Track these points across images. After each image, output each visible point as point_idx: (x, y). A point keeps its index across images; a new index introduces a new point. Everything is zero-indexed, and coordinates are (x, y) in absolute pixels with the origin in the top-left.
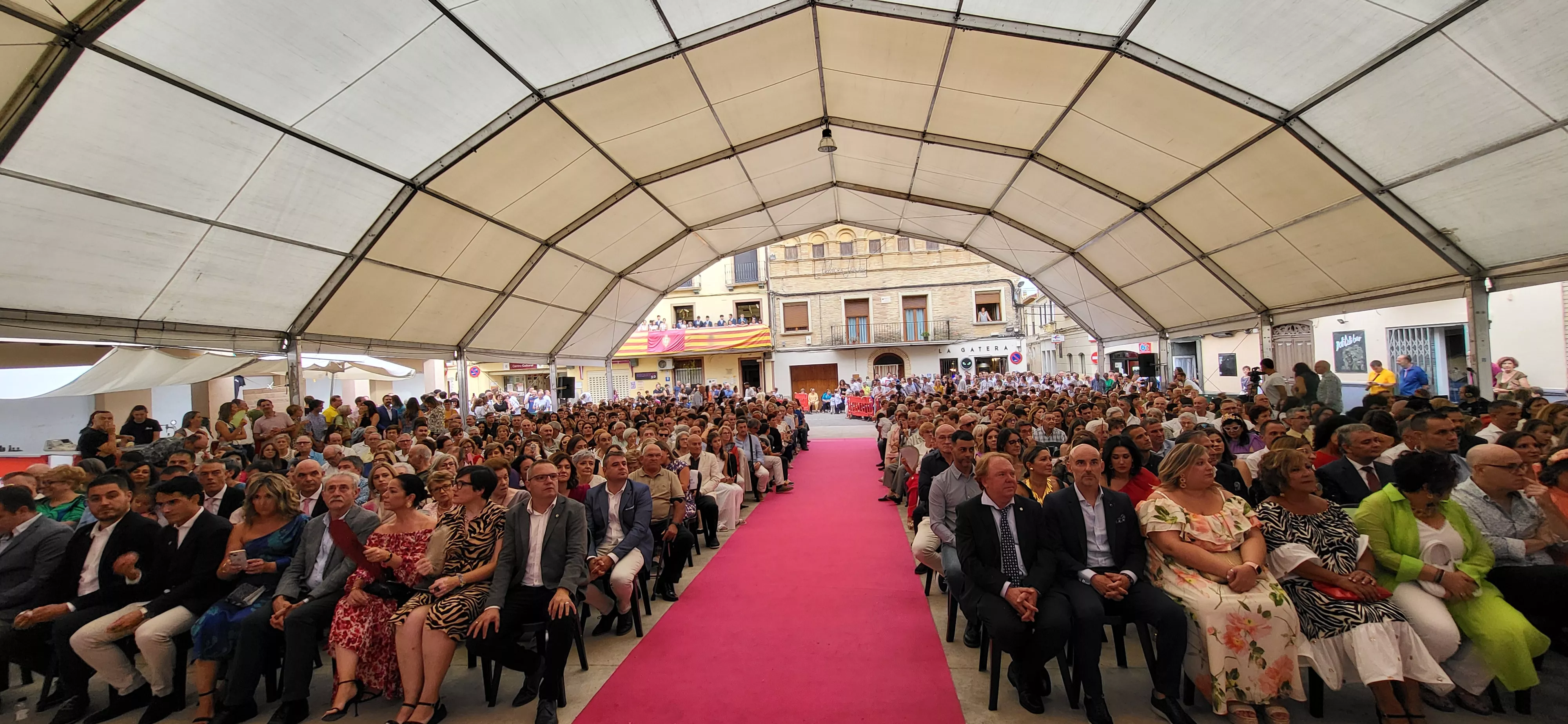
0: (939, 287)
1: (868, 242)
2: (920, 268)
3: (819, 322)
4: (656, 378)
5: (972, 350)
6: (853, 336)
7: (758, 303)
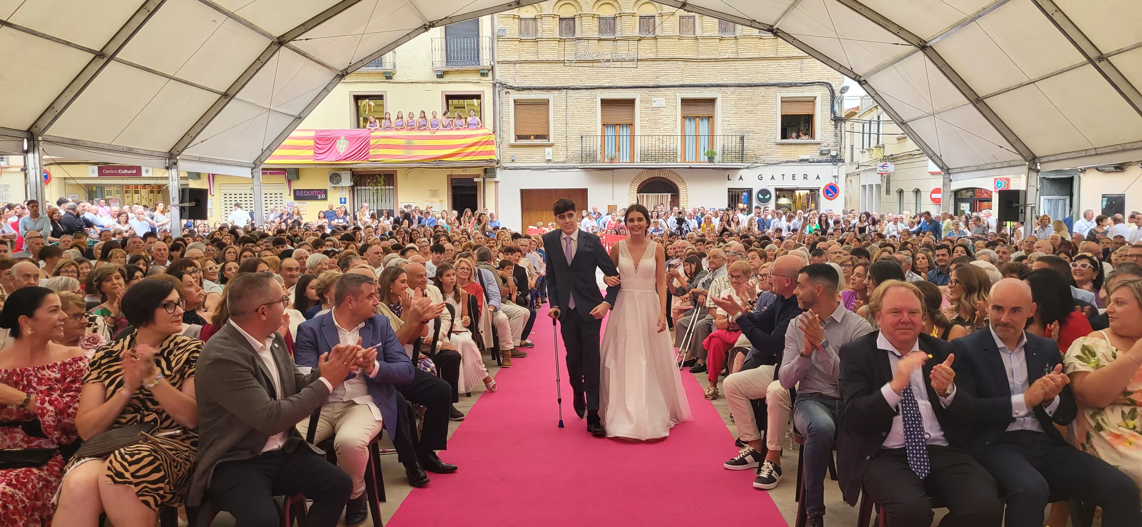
0: (732, 89)
1: (637, 18)
2: (709, 60)
3: (564, 129)
4: (326, 199)
5: (773, 178)
6: (610, 151)
7: (478, 97)
